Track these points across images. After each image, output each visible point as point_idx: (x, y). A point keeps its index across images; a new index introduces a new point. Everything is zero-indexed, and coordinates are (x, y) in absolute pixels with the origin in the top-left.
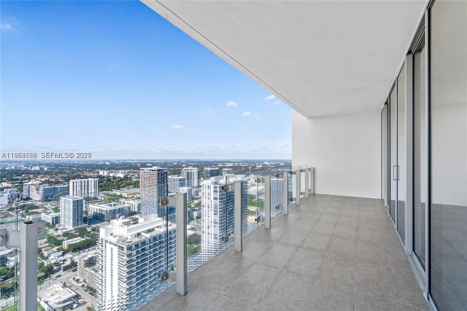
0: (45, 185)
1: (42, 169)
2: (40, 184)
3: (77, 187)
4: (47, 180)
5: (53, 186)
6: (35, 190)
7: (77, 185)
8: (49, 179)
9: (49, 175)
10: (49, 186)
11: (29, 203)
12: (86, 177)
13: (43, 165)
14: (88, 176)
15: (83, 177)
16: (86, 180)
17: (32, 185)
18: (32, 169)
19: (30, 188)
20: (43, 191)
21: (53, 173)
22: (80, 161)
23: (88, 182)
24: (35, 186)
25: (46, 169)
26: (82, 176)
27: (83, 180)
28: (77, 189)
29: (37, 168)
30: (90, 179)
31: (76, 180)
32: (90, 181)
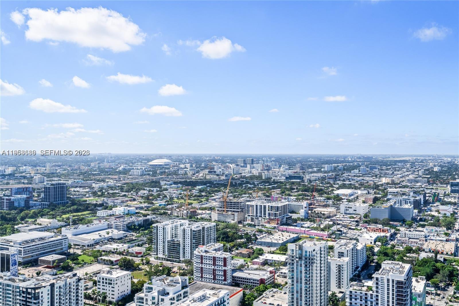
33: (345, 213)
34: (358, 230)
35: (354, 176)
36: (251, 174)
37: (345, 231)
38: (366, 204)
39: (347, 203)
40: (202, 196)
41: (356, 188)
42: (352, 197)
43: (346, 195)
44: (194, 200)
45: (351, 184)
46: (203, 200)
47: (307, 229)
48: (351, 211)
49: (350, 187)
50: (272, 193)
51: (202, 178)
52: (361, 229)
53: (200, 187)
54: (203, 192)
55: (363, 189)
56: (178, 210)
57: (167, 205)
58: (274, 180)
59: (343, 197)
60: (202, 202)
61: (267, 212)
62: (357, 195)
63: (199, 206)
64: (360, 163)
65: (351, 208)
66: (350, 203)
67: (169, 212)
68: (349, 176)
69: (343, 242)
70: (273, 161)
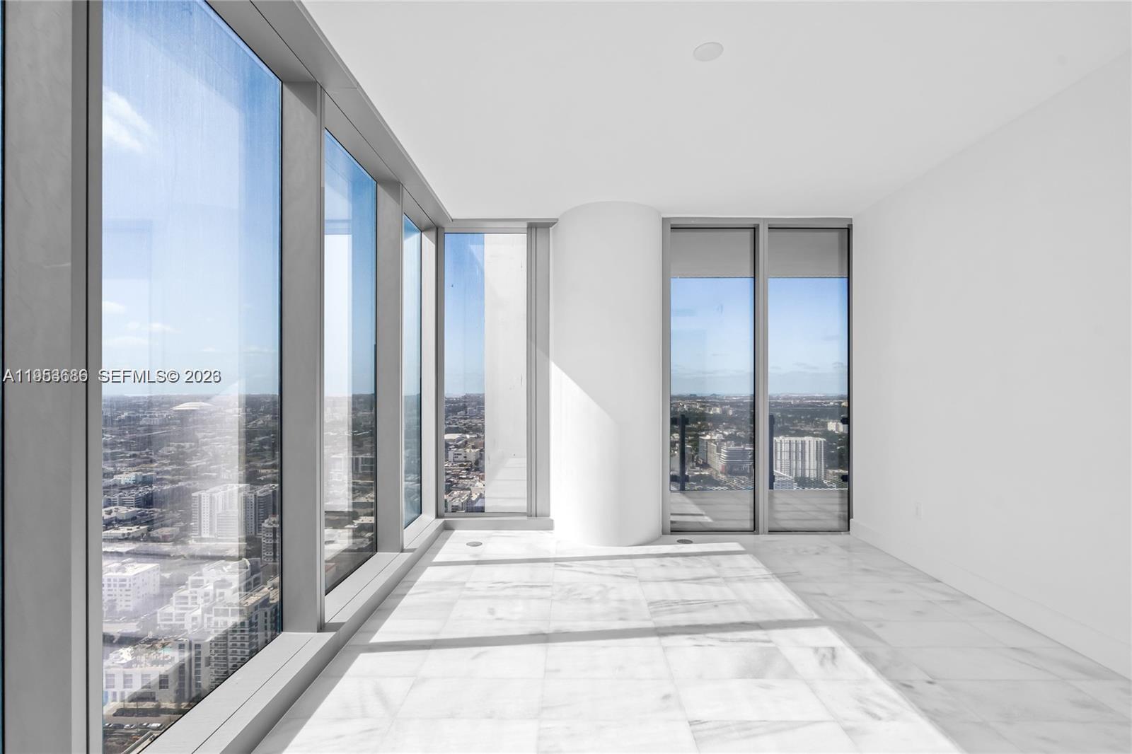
0: (729, 442)
1: (724, 412)
2: (722, 440)
3: (783, 453)
4: (732, 434)
5: (742, 447)
6: (715, 450)
7: (783, 450)
8: (736, 432)
9: (735, 424)
10: (736, 445)
11: (706, 473)
12: (800, 433)
13: (727, 404)
14: (804, 431)
15: (794, 432)
16: (799, 439)
17: (711, 440)
18: (711, 413)
19: (709, 446)
20: (726, 454)
21: (743, 421)
22: (787, 399)
23: (803, 443)
24: (715, 443)
25: (731, 413)
26: (793, 430)
27: (793, 439)
28: (783, 458)
29: (718, 410)
30: (806, 439)
31: (781, 438)
32: (807, 442)
33: (454, 461)
34: (470, 479)
35: (461, 418)
36: (331, 420)
37: (456, 481)
38: (477, 450)
39: (455, 449)
40: (265, 450)
41: (465, 432)
42: (461, 442)
43: (453, 441)
44: (254, 456)
45: (458, 428)
46: (266, 455)
47: (411, 483)
48: (461, 458)
49: (456, 431)
50: (364, 443)
51: (262, 426)
52: (473, 478)
53: (261, 439)
54: (265, 445)
55: (471, 433)
56: (229, 471)
57: (211, 465)
58: (364, 426)
59: (451, 443)
60: (265, 458)
61: (360, 465)
62: (465, 439)
63: (262, 464)
64: (467, 404)
65: (460, 454)
66: (460, 450)
67: (214, 474)
68: (455, 418)
69: (456, 493)
70: (362, 402)
